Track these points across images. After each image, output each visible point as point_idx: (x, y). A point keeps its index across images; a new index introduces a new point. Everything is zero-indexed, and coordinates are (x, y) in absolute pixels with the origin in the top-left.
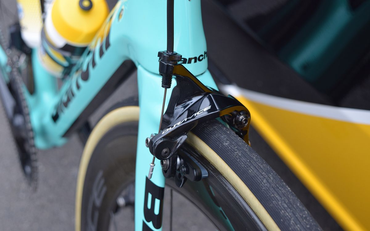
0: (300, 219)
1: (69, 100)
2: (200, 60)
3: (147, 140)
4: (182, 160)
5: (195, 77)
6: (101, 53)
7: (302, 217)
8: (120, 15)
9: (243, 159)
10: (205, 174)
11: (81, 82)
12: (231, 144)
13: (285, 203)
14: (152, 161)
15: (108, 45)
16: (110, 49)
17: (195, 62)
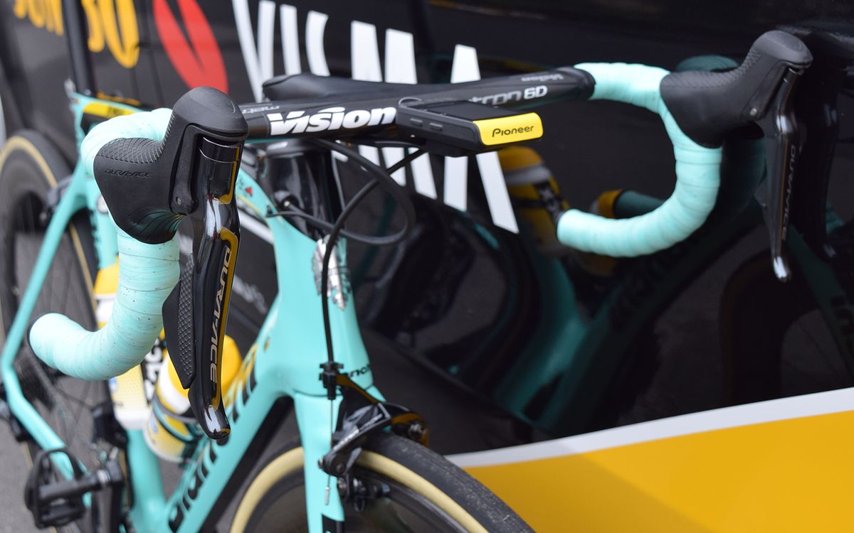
0: (486, 499)
1: (199, 483)
2: (363, 373)
3: (319, 462)
4: (360, 482)
5: (364, 391)
6: (245, 398)
7: (487, 497)
8: (266, 346)
9: (424, 459)
10: (386, 489)
11: (217, 449)
12: (410, 449)
13: (470, 488)
14: (326, 483)
15: (253, 384)
16: (257, 389)
17: (358, 374)
